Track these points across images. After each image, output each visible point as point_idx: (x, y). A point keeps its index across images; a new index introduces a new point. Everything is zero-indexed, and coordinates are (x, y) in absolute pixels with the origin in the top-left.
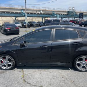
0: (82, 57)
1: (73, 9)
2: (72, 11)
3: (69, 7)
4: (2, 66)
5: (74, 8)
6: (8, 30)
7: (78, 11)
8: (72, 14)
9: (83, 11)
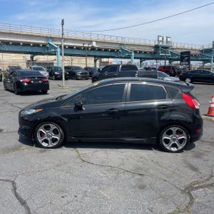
0: (172, 129)
1: (167, 42)
2: (165, 44)
3: (159, 36)
4: (43, 141)
5: (169, 40)
6: (25, 84)
7: (179, 46)
8: (165, 52)
9: (190, 47)
